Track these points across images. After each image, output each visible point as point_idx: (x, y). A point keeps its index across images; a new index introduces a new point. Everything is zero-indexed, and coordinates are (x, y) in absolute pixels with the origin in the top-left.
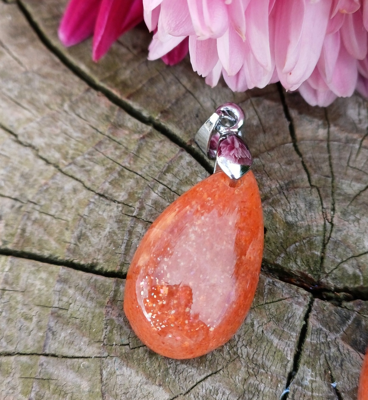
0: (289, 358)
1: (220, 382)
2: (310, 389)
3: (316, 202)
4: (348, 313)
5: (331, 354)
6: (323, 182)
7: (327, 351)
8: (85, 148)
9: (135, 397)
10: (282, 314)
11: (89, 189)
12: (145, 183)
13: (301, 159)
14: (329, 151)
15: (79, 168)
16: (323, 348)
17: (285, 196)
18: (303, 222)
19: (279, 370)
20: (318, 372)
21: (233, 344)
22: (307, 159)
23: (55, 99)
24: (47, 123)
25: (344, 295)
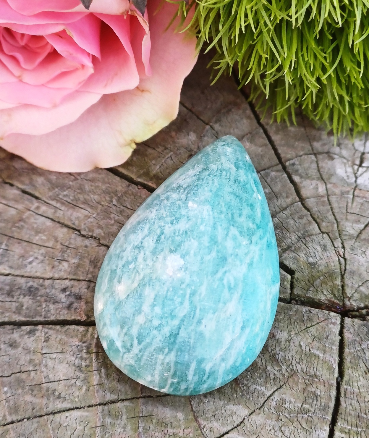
0: (334, 367)
1: (285, 394)
2: (357, 387)
3: (329, 244)
5: (367, 358)
6: (330, 228)
7: (363, 356)
9: (222, 417)
10: (321, 334)
13: (309, 213)
14: (330, 203)
16: (359, 354)
17: (304, 243)
18: (321, 261)
19: (329, 377)
20: (359, 374)
21: (288, 363)
22: (314, 212)
23: (104, 197)
24: (102, 217)
25: (366, 311)
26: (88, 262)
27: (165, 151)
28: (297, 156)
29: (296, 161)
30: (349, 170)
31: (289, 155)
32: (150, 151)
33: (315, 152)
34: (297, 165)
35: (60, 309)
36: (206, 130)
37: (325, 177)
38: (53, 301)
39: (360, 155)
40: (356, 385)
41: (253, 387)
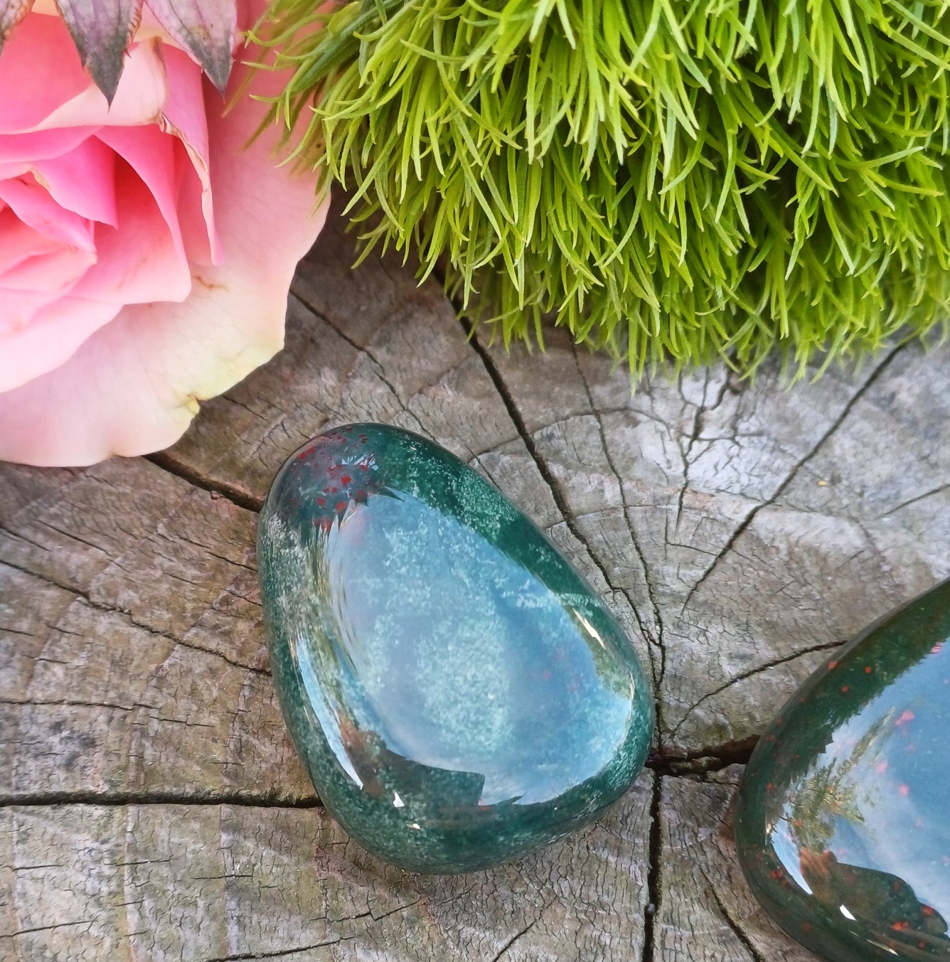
0: (640, 883)
1: (536, 944)
2: (689, 927)
3: (628, 614)
4: (721, 790)
5: (710, 863)
6: (631, 580)
7: (701, 858)
8: (212, 593)
11: (235, 664)
13: (585, 546)
14: (630, 525)
15: (211, 631)
16: (693, 855)
19: (628, 905)
20: (694, 897)
21: (543, 878)
22: (596, 544)
23: (139, 519)
24: (135, 563)
25: (707, 761)
26: (108, 664)
27: (269, 412)
28: (558, 419)
29: (555, 429)
30: (672, 447)
31: (541, 417)
32: (235, 410)
33: (597, 407)
34: (559, 438)
35: (49, 770)
36: (357, 361)
37: (618, 465)
38: (33, 751)
39: (694, 414)
40: (686, 921)
41: (467, 932)
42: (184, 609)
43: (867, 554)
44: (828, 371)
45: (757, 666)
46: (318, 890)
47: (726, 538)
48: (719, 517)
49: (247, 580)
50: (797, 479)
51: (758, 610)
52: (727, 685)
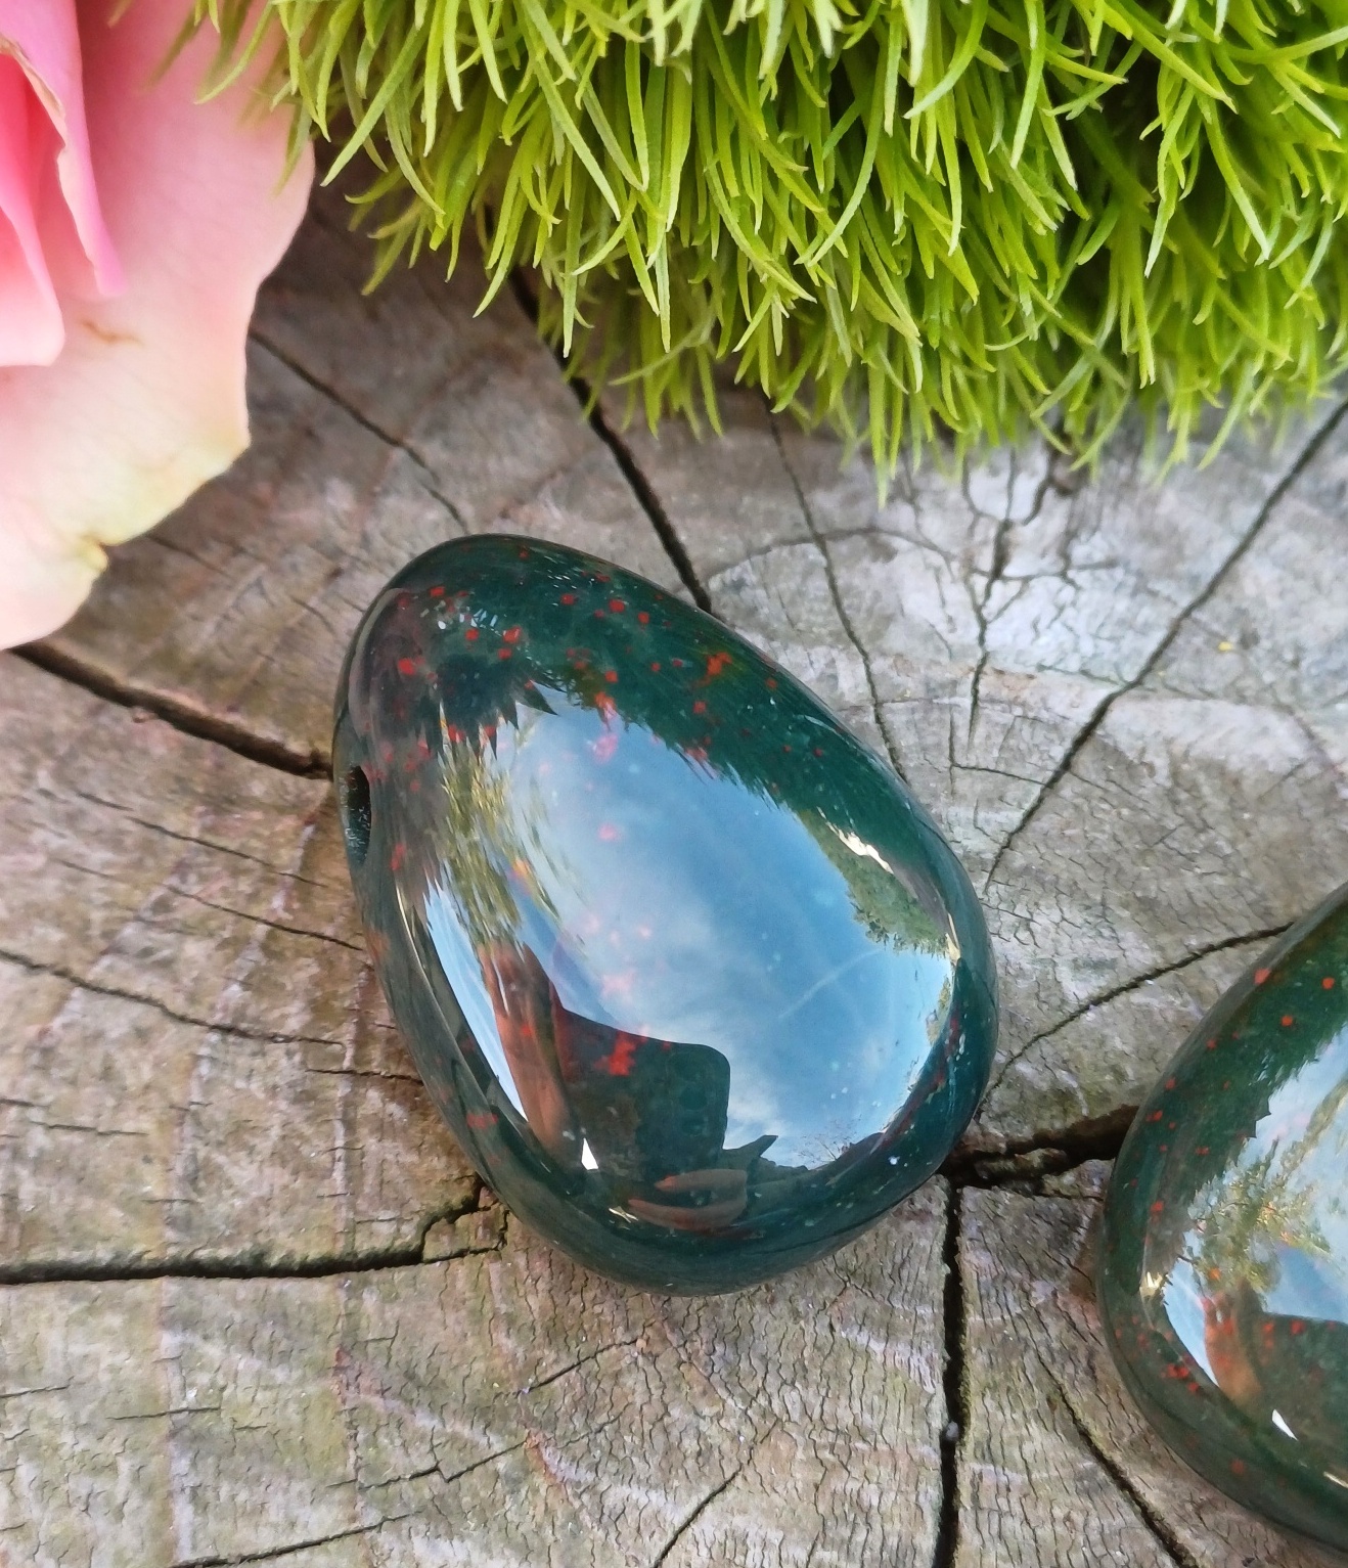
0: (929, 1389)
1: (743, 1512)
2: (1021, 1466)
4: (1069, 1209)
5: (1055, 1345)
7: (1038, 1336)
8: (138, 892)
10: (873, 1260)
11: (183, 1019)
12: (353, 959)
14: (885, 734)
15: (137, 961)
16: (1024, 1333)
19: (909, 1431)
20: (1028, 1409)
21: (752, 1387)
25: (1045, 1158)
27: (234, 561)
28: (749, 553)
29: (747, 571)
30: (956, 594)
31: (721, 550)
32: (175, 562)
33: (821, 530)
34: (754, 587)
36: (390, 466)
37: (862, 630)
39: (992, 533)
40: (1017, 1454)
41: (616, 1495)
42: (87, 924)
43: (1312, 770)
44: (1228, 447)
45: (1125, 980)
46: (340, 1430)
47: (1059, 752)
48: (1044, 715)
49: (199, 865)
50: (1180, 641)
51: (1122, 878)
52: (1072, 1018)
